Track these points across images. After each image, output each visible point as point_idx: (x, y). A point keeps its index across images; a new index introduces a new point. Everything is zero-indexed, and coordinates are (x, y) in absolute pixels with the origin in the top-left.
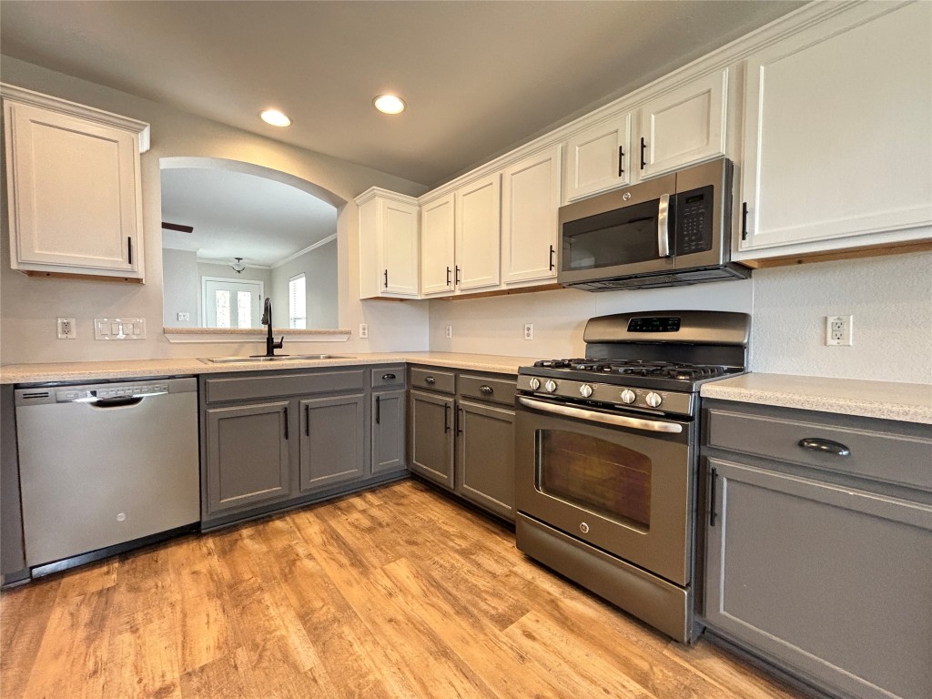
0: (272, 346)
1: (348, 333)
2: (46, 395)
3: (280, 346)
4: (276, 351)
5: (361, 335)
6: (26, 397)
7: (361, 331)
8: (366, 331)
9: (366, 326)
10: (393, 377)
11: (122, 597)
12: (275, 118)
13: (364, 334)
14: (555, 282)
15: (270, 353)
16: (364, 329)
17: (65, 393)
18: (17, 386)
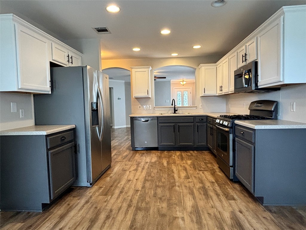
0: (175, 111)
1: (196, 107)
2: (137, 119)
3: (177, 111)
4: (176, 112)
5: (200, 107)
6: (135, 119)
7: (200, 106)
8: (202, 106)
9: (202, 104)
10: (203, 119)
11: (145, 154)
12: (175, 55)
13: (201, 107)
14: (234, 92)
15: (175, 113)
16: (201, 105)
17: (139, 119)
18: (134, 117)
